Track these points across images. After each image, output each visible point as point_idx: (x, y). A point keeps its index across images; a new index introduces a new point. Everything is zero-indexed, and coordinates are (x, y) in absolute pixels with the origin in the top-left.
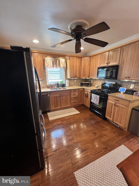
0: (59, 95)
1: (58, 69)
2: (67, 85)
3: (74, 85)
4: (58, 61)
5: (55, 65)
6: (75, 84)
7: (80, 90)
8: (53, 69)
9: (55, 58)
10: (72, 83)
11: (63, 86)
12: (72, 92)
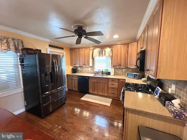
0: (96, 81)
1: (104, 58)
2: (112, 73)
3: (121, 74)
4: (104, 51)
5: (101, 55)
6: (124, 73)
7: (120, 80)
8: (99, 58)
9: (102, 49)
10: (120, 72)
11: (109, 74)
12: (109, 81)
